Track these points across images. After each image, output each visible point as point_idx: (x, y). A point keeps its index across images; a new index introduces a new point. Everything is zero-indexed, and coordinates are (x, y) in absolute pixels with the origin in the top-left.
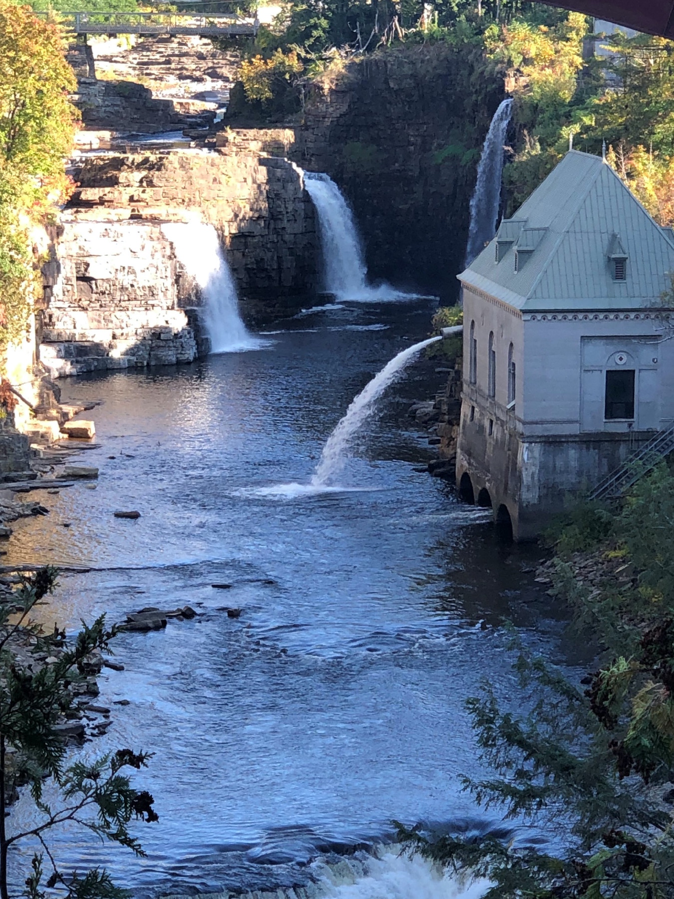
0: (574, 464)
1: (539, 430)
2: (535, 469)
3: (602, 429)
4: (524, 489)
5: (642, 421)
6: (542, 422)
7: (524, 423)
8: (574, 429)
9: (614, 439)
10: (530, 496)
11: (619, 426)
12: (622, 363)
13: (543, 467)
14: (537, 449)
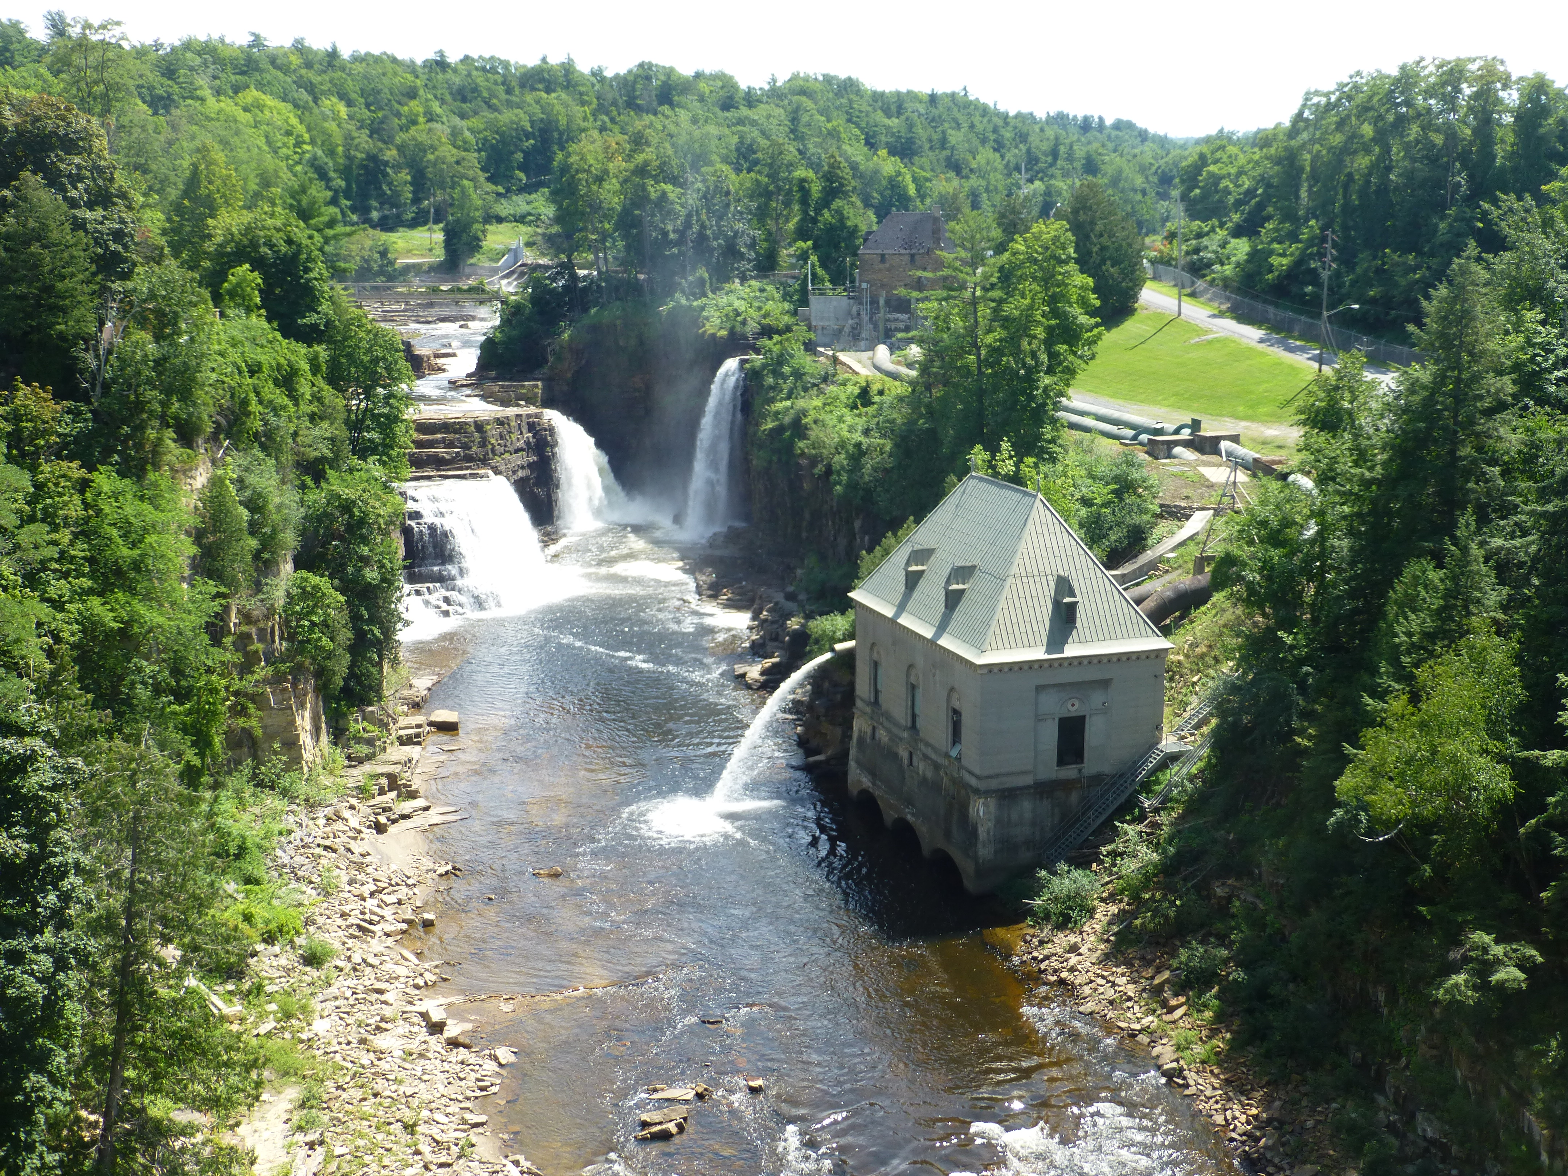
0: (1028, 815)
1: (994, 784)
2: (991, 824)
3: (1054, 776)
4: (980, 846)
5: (1091, 765)
6: (997, 776)
7: (978, 777)
8: (1029, 780)
9: (1065, 785)
10: (985, 851)
11: (1070, 772)
12: (1074, 709)
13: (998, 821)
14: (992, 802)
